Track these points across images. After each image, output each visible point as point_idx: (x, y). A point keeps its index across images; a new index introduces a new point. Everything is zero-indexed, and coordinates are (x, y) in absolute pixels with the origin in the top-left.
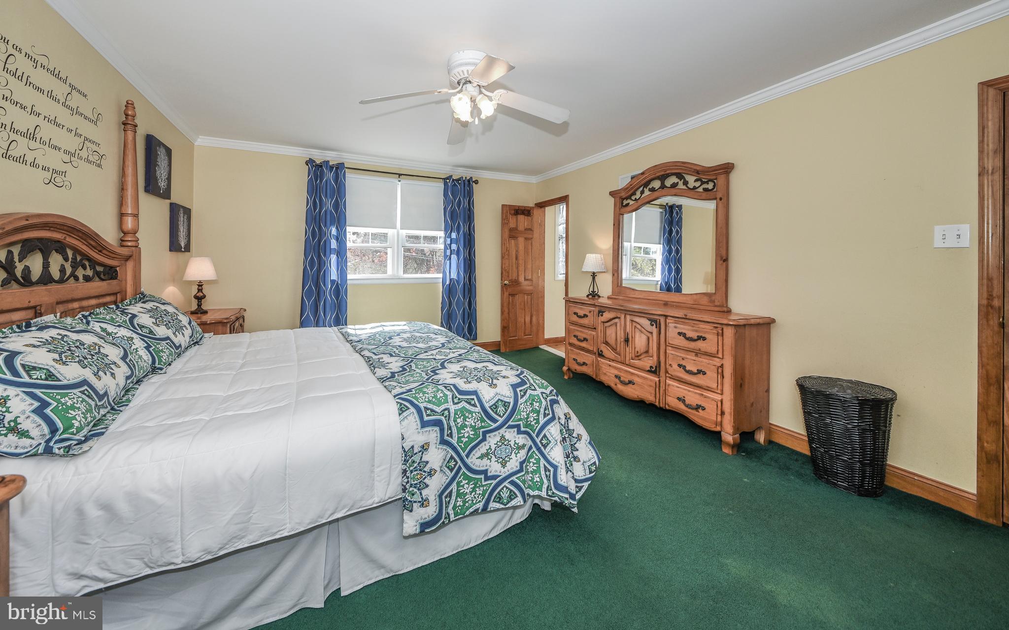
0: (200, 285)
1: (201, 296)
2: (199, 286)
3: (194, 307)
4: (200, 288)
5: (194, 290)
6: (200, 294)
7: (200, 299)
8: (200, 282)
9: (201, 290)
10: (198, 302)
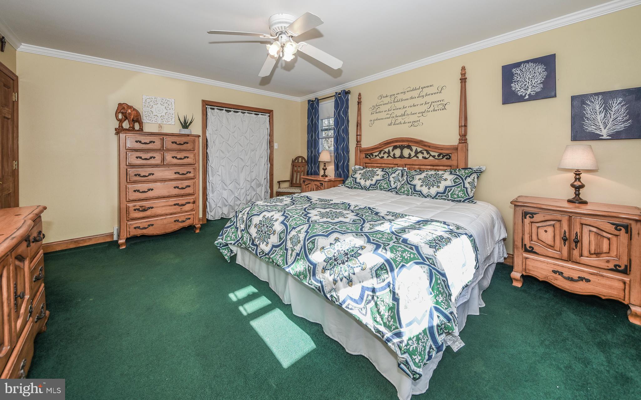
0: (578, 174)
1: (580, 186)
2: (576, 174)
3: (572, 196)
4: (578, 177)
5: (571, 176)
6: (577, 184)
7: (578, 188)
8: (578, 171)
9: (579, 179)
10: (576, 191)
